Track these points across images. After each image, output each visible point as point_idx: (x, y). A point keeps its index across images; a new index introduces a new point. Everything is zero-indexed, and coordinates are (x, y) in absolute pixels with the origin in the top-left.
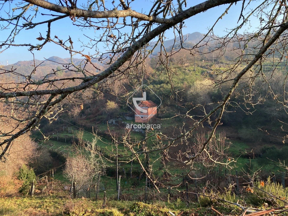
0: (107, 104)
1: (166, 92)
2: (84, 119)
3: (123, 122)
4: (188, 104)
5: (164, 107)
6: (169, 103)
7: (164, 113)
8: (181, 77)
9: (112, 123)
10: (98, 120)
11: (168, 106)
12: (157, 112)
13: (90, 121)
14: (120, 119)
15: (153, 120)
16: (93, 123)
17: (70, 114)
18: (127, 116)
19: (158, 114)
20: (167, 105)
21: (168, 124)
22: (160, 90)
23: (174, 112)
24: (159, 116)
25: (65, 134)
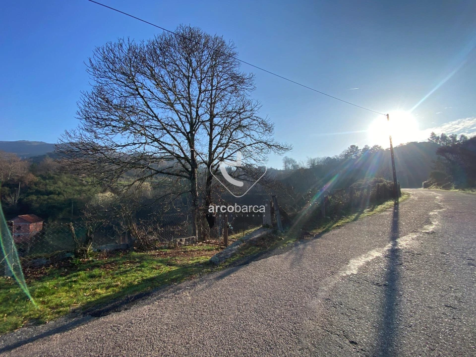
1: (57, 204)
8: (77, 188)
22: (48, 201)
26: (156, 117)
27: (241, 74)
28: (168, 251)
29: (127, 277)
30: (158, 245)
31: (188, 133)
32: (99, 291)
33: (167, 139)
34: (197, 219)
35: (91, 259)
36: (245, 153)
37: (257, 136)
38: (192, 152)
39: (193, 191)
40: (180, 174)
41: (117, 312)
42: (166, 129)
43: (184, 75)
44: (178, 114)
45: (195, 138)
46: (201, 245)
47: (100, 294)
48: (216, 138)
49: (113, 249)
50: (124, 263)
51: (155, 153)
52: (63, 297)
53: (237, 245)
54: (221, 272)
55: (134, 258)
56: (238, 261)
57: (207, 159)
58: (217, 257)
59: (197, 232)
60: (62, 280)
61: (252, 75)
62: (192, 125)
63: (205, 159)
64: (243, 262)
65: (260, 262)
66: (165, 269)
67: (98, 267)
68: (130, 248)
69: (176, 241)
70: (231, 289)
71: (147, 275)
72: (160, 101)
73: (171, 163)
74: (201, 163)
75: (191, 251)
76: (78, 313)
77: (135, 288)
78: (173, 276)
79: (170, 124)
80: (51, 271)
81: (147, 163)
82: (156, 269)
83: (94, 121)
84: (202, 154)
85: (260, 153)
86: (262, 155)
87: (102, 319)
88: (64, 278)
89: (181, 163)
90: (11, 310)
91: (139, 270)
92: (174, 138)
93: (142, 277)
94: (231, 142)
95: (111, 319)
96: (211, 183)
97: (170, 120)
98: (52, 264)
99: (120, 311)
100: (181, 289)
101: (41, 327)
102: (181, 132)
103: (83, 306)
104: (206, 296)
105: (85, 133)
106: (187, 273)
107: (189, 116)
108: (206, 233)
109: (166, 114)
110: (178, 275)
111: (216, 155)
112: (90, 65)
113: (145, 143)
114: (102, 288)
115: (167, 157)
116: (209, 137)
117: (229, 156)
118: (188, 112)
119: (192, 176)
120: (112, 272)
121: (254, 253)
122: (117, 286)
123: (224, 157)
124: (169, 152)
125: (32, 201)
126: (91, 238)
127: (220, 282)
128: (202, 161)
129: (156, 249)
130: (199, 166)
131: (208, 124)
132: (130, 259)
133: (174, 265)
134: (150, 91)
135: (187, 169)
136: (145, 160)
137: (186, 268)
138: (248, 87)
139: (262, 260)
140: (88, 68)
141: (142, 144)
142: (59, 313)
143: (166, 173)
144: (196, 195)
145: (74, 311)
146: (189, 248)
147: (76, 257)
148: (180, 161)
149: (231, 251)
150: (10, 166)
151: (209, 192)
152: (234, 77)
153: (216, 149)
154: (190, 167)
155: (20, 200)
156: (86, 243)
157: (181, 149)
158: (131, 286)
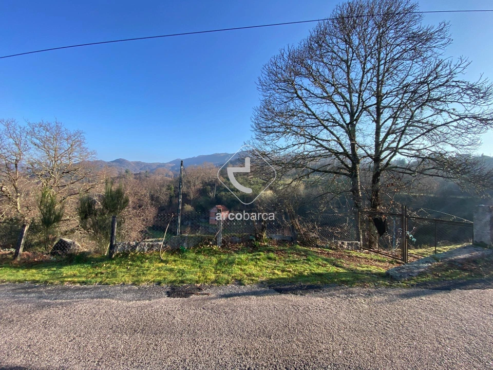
0: (185, 207)
26: (314, 115)
27: (425, 28)
28: (331, 251)
29: (296, 266)
30: (319, 242)
31: (348, 125)
32: (276, 271)
33: (324, 134)
34: (361, 222)
35: (266, 244)
36: (434, 137)
37: (460, 109)
38: (353, 146)
39: (355, 190)
40: (338, 171)
41: (294, 294)
42: (323, 125)
43: (342, 60)
44: (336, 106)
45: (357, 128)
46: (368, 253)
47: (278, 275)
48: (385, 123)
49: (280, 239)
50: (292, 253)
51: (310, 152)
52: (252, 269)
53: (427, 262)
54: (405, 291)
55: (299, 251)
56: (430, 282)
57: (372, 152)
58: (397, 270)
59: (361, 237)
60: (250, 256)
61: (443, 24)
62: (352, 114)
63: (369, 152)
64: (439, 286)
65: (471, 292)
66: (333, 269)
67: (272, 252)
68: (294, 241)
69: (337, 243)
70: (423, 313)
71: (315, 269)
72: (317, 97)
73: (328, 160)
74: (364, 157)
75: (357, 257)
76: (265, 285)
77: (306, 279)
78: (342, 278)
79: (325, 119)
80: (242, 247)
81: (306, 161)
82: (323, 266)
83: (264, 130)
84: (365, 146)
85: (465, 134)
86: (469, 136)
87: (283, 296)
88: (251, 255)
89: (339, 159)
90: (224, 270)
91: (306, 263)
92: (332, 133)
93: (311, 270)
94: (410, 126)
95: (291, 299)
96: (378, 180)
97: (326, 113)
98: (242, 242)
99: (297, 294)
100: (354, 294)
101: (242, 287)
102: (339, 125)
103: (268, 280)
104: (387, 311)
105: (257, 141)
106: (358, 279)
107: (349, 105)
108: (373, 240)
109: (321, 109)
110: (348, 279)
111: (386, 145)
112: (259, 83)
113: (304, 143)
114: (278, 270)
115: (325, 154)
116: (374, 124)
117: (406, 145)
118: (348, 101)
119: (353, 173)
120: (283, 259)
121: (459, 279)
122: (290, 272)
123: (399, 146)
124: (327, 149)
125: (222, 196)
126: (265, 227)
127: (405, 301)
128: (366, 155)
129: (317, 246)
130: (362, 161)
131: (373, 108)
132: (296, 251)
133: (341, 267)
134: (307, 90)
135: (346, 166)
136: (304, 159)
137: (355, 273)
138: (437, 44)
139: (475, 290)
140: (258, 86)
141: (302, 144)
142: (252, 280)
143: (323, 171)
144: (358, 195)
145: (262, 282)
146: (354, 253)
147: (256, 240)
148: (338, 157)
149: (418, 268)
150: (210, 172)
151: (376, 192)
152: (414, 37)
153: (386, 137)
154: (351, 163)
155: (216, 195)
156: (262, 230)
157: (341, 144)
158: (301, 275)
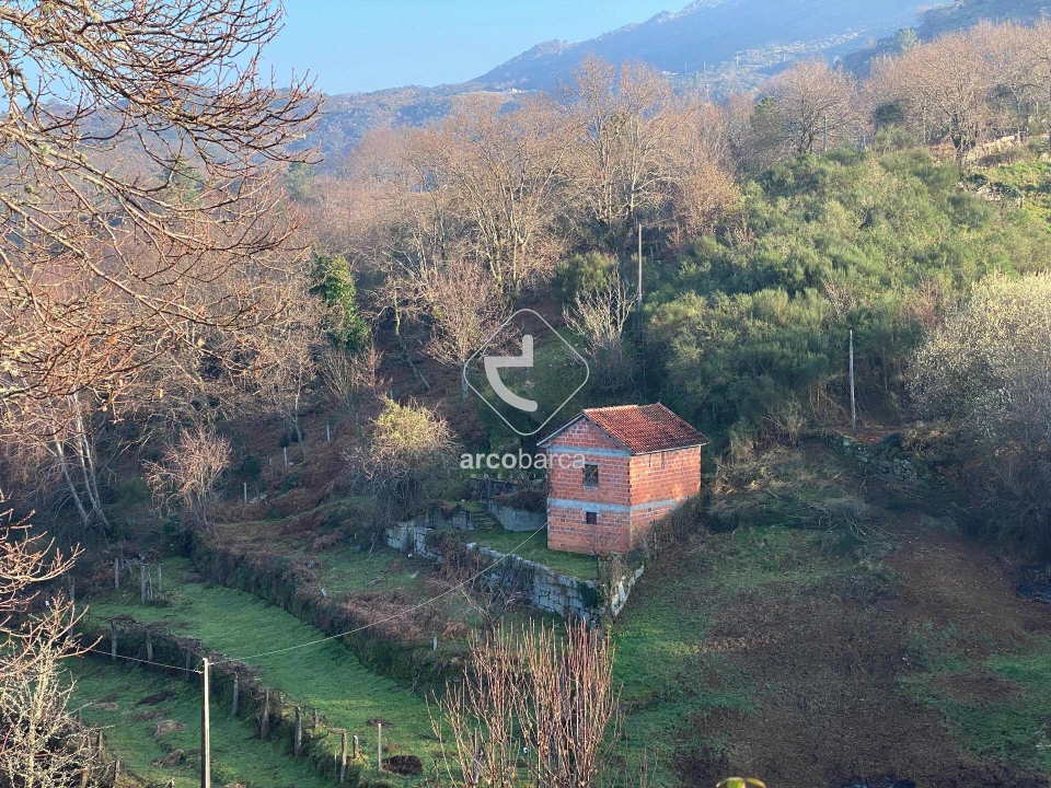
0: (381, 421)
1: (783, 346)
2: (254, 515)
3: (471, 545)
4: (925, 433)
5: (758, 451)
6: (794, 424)
7: (746, 495)
8: (920, 242)
9: (410, 546)
10: (333, 522)
11: (789, 445)
12: (705, 482)
13: (286, 532)
14: (459, 521)
15: (663, 539)
16: (295, 543)
17: (157, 478)
18: (505, 503)
19: (706, 498)
20: (785, 439)
21: (766, 568)
22: (745, 330)
23: (823, 483)
24: (713, 510)
25: (120, 610)
